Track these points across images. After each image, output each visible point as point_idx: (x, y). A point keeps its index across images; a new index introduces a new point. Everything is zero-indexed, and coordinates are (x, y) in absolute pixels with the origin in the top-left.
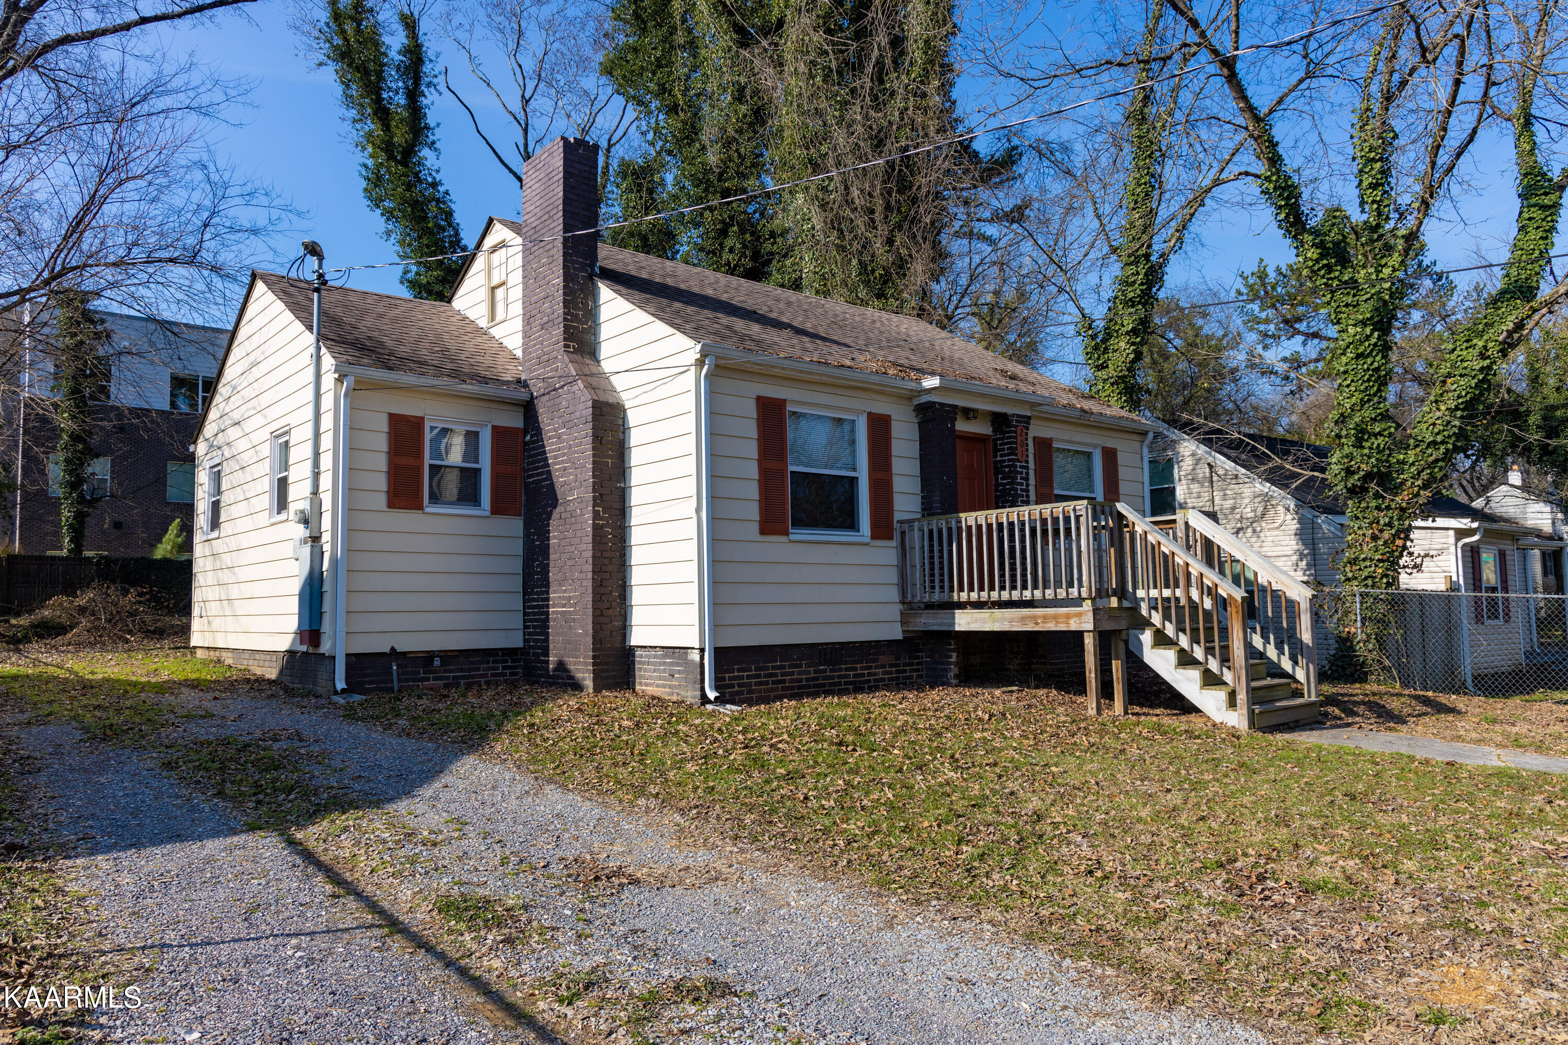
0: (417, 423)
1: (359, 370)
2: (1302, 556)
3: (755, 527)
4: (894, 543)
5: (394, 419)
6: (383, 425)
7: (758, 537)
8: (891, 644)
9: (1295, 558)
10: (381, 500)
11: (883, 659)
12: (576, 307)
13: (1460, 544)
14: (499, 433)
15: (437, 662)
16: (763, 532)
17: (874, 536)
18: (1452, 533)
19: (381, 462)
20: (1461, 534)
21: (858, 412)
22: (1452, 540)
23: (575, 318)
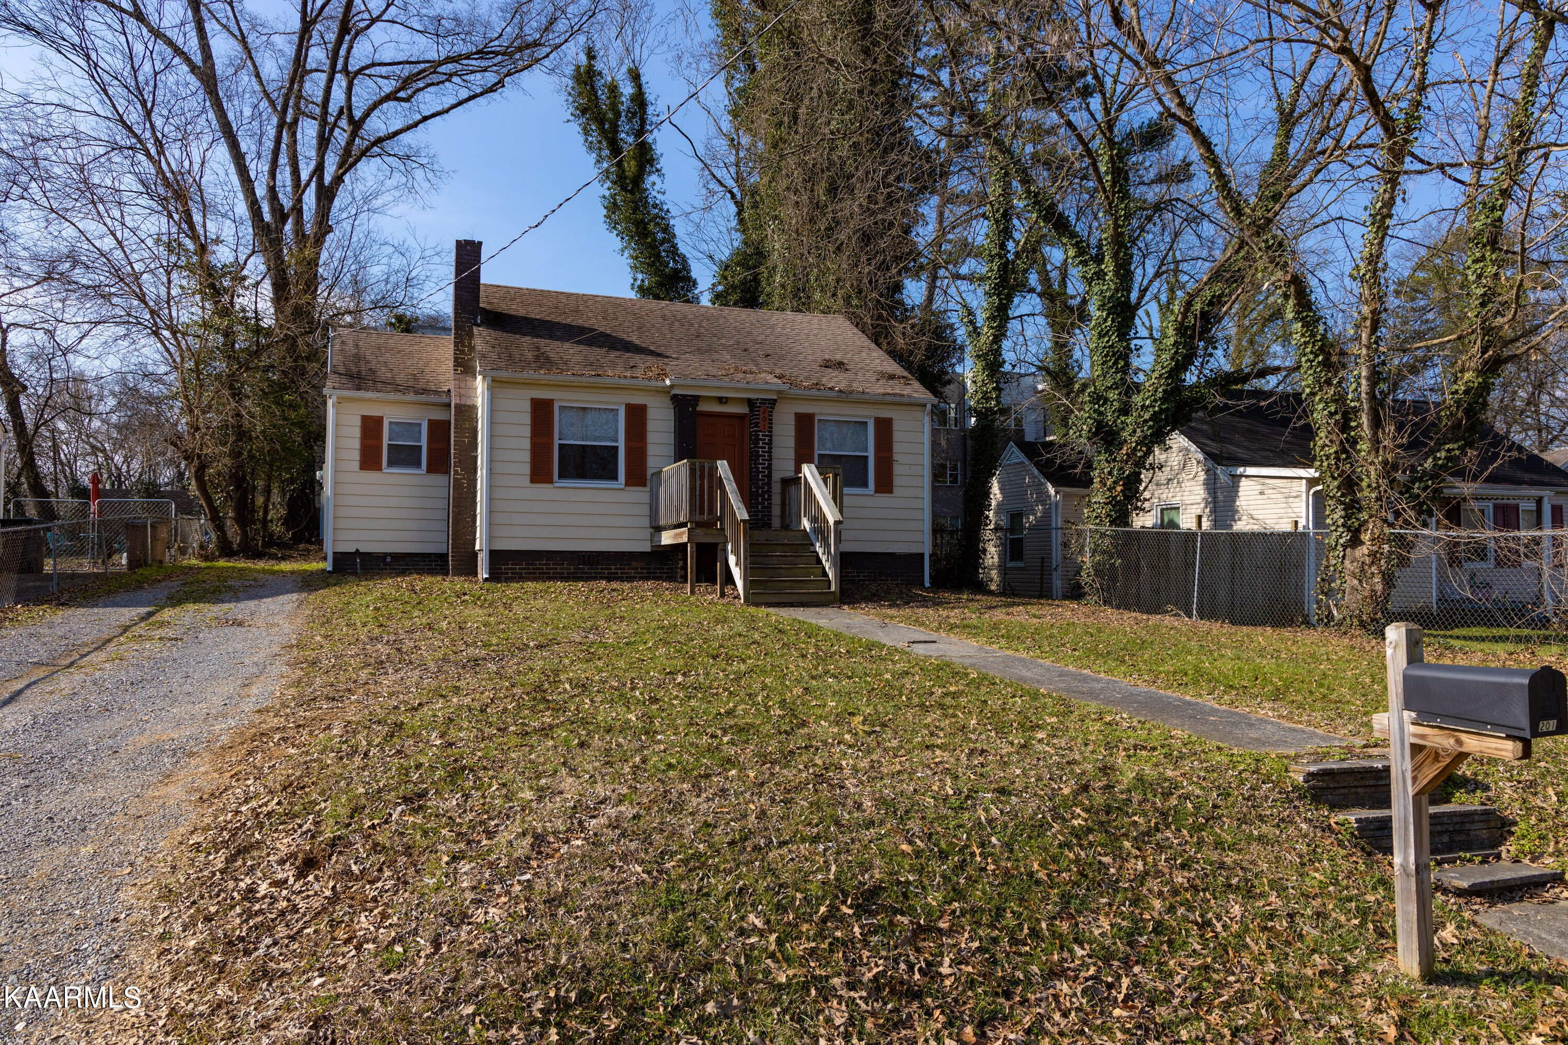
0: (379, 420)
1: (338, 392)
2: (1207, 504)
3: (528, 478)
4: (648, 489)
5: (365, 419)
6: (358, 422)
7: (529, 484)
8: (642, 554)
9: (1202, 505)
10: (357, 465)
11: (634, 564)
12: (463, 346)
13: (1311, 492)
14: (432, 423)
15: (389, 559)
16: (532, 481)
17: (627, 484)
18: (1304, 481)
19: (356, 444)
20: (1312, 482)
21: (619, 404)
22: (1304, 488)
23: (463, 352)
